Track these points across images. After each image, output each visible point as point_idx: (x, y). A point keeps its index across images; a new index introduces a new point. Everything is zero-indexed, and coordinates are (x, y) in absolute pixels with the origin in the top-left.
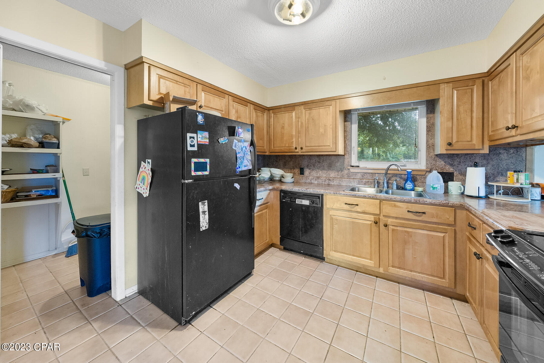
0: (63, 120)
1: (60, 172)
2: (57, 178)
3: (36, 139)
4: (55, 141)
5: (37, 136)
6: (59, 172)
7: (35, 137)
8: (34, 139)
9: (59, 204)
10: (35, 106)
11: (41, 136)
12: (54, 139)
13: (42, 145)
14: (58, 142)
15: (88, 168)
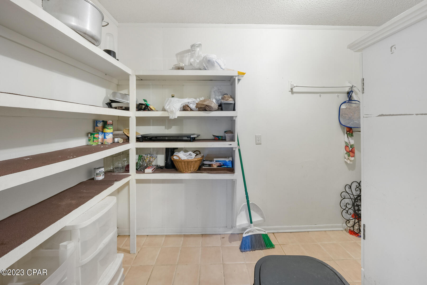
0: (238, 74)
1: (236, 141)
2: (233, 148)
3: (217, 100)
4: (231, 101)
5: (217, 97)
6: (234, 141)
7: (216, 99)
8: (216, 102)
9: (235, 181)
10: (214, 60)
11: (220, 98)
12: (231, 99)
13: (221, 107)
14: (234, 103)
15: (260, 135)
